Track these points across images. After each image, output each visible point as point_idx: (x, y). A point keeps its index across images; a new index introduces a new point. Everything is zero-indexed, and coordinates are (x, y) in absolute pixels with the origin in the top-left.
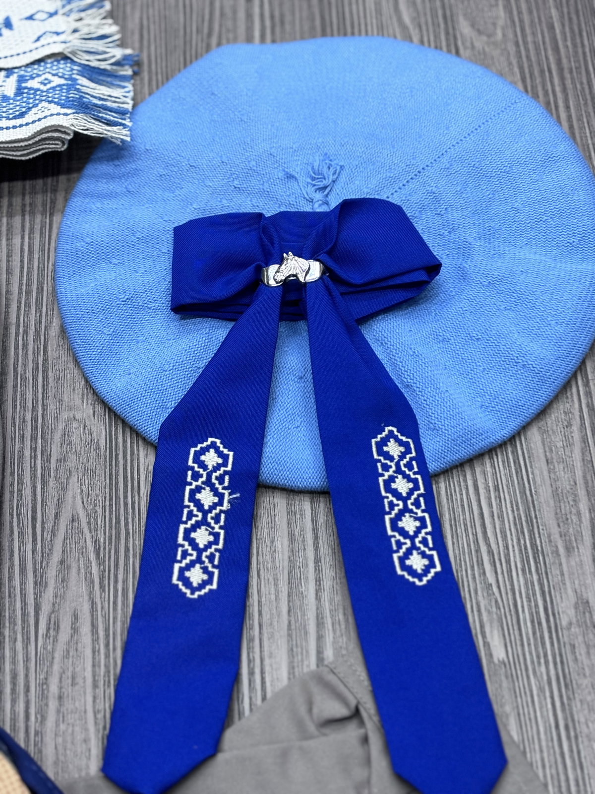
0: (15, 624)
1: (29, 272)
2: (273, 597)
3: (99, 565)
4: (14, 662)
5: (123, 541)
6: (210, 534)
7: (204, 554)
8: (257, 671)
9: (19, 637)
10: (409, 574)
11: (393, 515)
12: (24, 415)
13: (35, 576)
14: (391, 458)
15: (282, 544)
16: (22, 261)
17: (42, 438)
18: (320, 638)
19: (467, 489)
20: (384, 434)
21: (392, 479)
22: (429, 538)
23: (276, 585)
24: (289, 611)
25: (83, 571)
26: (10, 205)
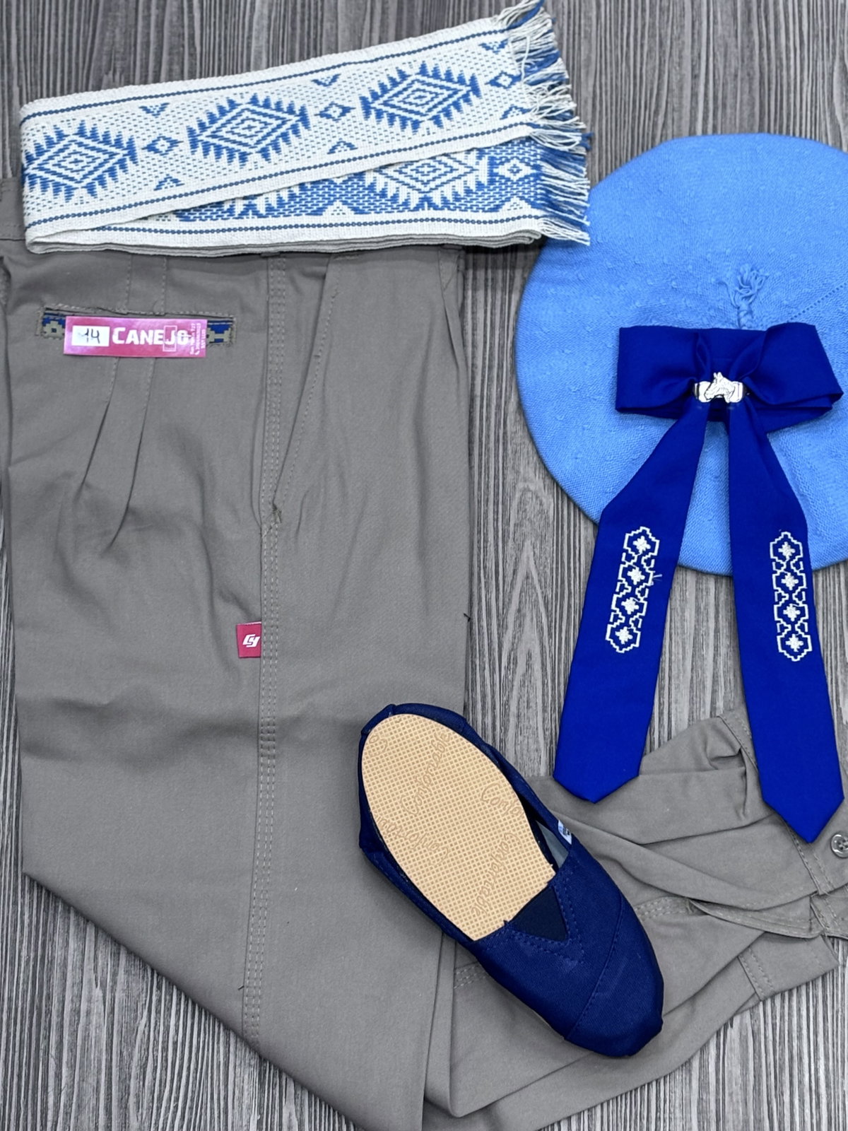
0: (484, 656)
1: (491, 348)
2: (681, 656)
3: (548, 617)
4: (483, 685)
5: (566, 599)
6: (637, 604)
7: (631, 619)
8: (666, 712)
9: (487, 666)
10: (788, 652)
11: (780, 605)
12: (488, 482)
13: (498, 620)
14: (783, 558)
15: (690, 614)
16: (485, 336)
17: (503, 504)
18: (714, 692)
19: (840, 584)
20: (780, 538)
21: (783, 576)
22: (806, 624)
23: (684, 648)
24: (692, 669)
25: (535, 619)
26: (475, 278)
